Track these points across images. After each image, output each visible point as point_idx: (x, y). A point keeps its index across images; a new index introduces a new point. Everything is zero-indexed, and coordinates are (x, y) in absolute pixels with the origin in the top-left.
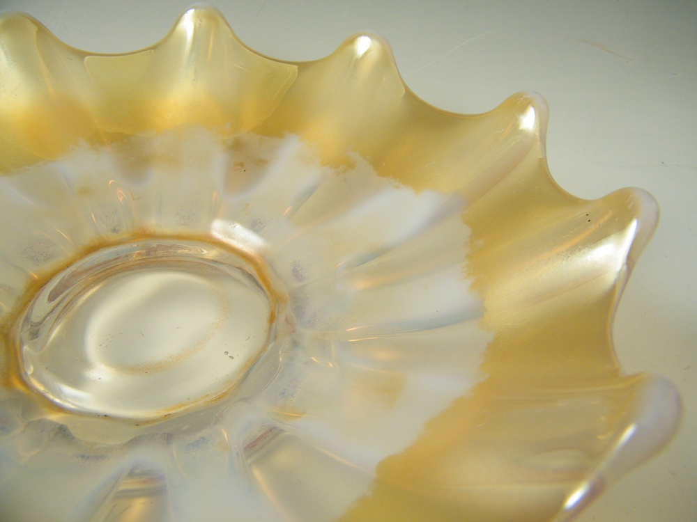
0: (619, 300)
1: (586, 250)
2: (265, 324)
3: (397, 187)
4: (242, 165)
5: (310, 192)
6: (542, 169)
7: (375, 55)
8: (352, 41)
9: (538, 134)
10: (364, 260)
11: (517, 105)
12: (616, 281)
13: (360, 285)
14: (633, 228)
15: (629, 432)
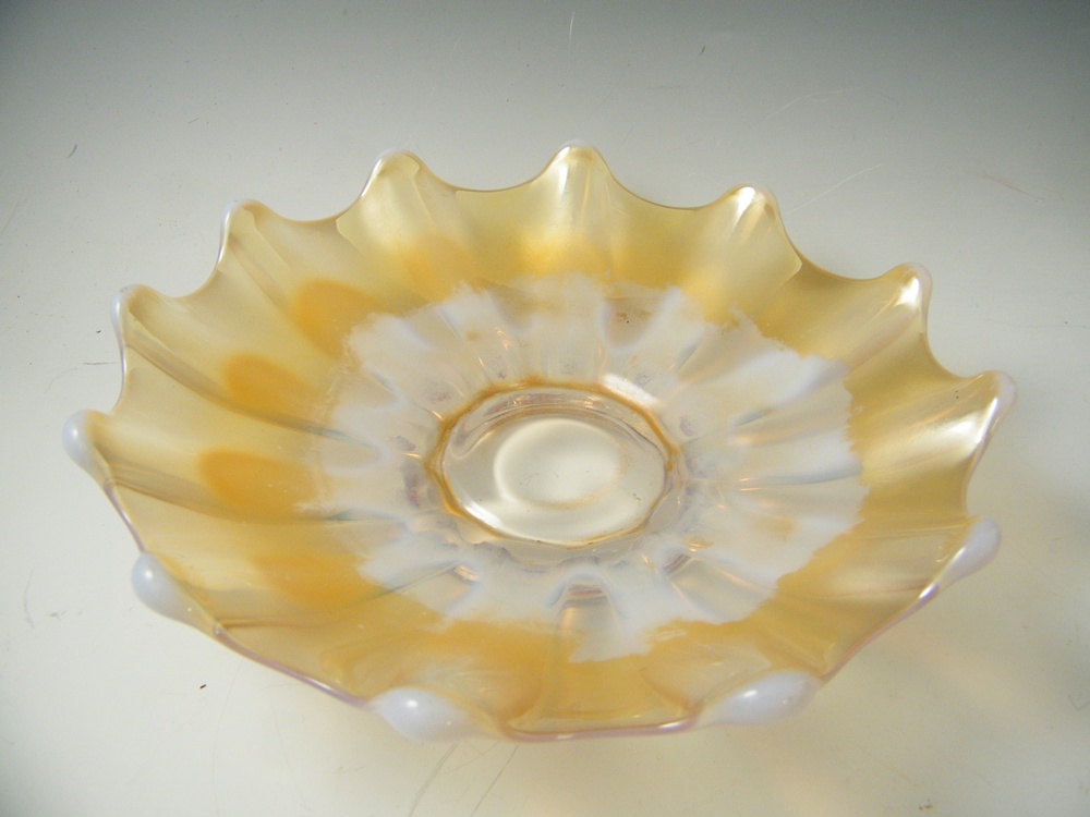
0: (976, 466)
1: (952, 423)
2: (660, 473)
3: (782, 349)
4: (624, 315)
5: (691, 350)
6: (922, 341)
7: (759, 209)
8: (734, 191)
9: (920, 310)
10: (750, 418)
11: (902, 276)
12: (975, 451)
13: (743, 441)
14: (993, 405)
15: (961, 552)
